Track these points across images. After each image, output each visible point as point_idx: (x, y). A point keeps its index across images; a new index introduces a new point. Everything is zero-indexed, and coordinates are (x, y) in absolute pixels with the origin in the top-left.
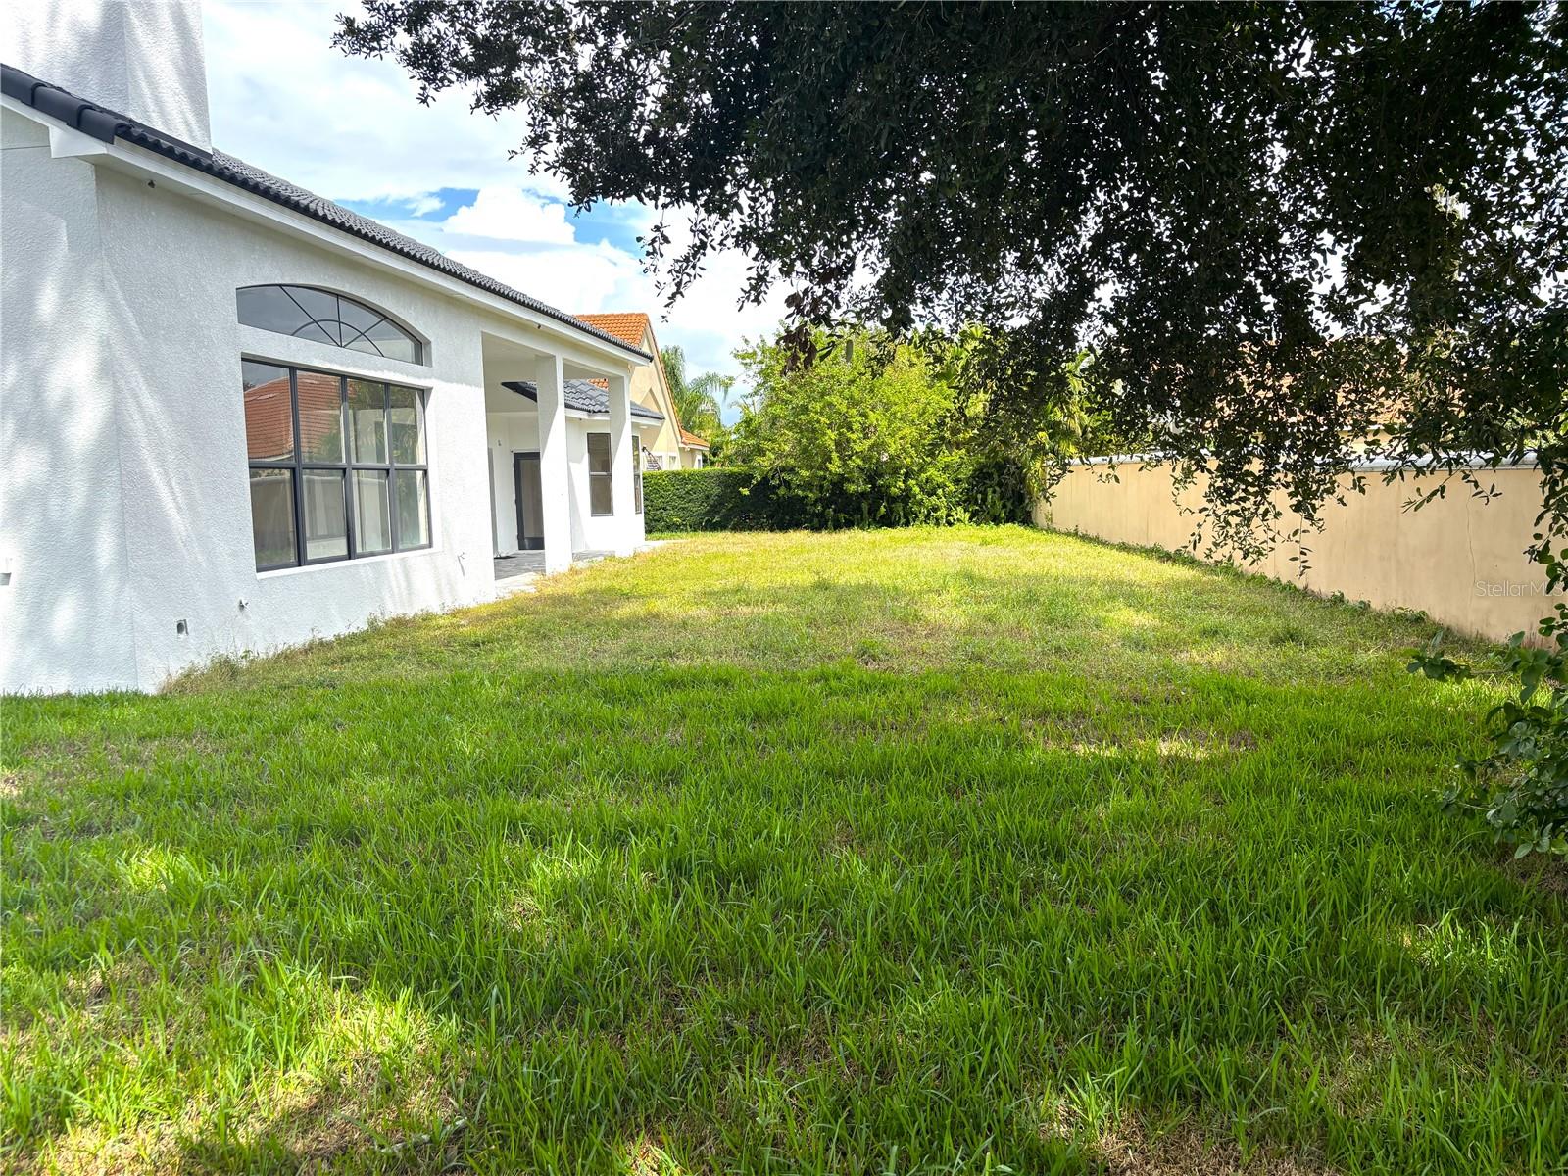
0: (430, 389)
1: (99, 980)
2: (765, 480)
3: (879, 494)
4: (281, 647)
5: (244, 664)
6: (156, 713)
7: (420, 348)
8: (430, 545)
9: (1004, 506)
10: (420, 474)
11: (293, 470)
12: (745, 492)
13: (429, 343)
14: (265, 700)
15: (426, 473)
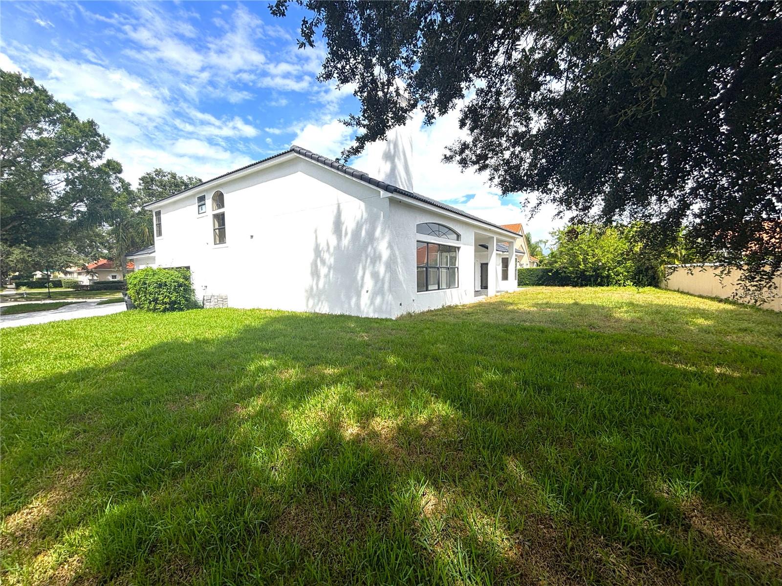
0: (460, 247)
2: (557, 271)
3: (598, 276)
4: (421, 311)
5: (413, 314)
6: (395, 324)
7: (458, 237)
8: (458, 287)
9: (647, 280)
10: (456, 269)
11: (426, 268)
12: (550, 274)
13: (460, 235)
14: (418, 323)
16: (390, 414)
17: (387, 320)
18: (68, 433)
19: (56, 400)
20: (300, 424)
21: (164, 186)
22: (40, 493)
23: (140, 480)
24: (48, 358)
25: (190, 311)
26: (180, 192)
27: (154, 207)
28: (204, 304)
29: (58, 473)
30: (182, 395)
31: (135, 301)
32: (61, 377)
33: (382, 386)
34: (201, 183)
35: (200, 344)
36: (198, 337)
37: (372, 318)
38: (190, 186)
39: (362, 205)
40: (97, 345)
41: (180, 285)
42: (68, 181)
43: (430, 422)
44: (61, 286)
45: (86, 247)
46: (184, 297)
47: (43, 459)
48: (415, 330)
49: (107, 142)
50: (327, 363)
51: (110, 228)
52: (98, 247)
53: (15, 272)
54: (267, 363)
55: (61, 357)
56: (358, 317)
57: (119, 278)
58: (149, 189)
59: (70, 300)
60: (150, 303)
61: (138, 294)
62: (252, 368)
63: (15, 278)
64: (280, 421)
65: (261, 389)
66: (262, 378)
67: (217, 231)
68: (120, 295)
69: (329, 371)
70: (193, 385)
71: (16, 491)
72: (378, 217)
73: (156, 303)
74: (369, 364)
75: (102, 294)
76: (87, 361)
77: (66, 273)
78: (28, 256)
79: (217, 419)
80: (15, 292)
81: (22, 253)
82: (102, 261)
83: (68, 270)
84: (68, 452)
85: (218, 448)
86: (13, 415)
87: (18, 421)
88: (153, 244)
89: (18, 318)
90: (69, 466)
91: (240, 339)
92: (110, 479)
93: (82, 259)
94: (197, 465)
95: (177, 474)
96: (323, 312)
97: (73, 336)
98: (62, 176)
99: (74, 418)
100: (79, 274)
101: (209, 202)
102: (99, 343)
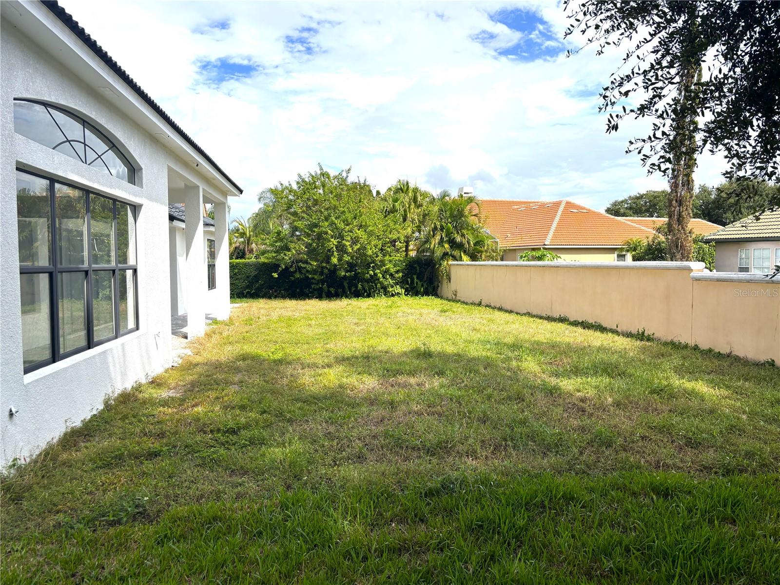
0: (141, 206)
2: (287, 268)
3: (357, 278)
7: (133, 172)
8: (137, 328)
9: (422, 286)
10: (129, 273)
11: (51, 275)
12: (275, 275)
13: (141, 169)
15: (135, 271)
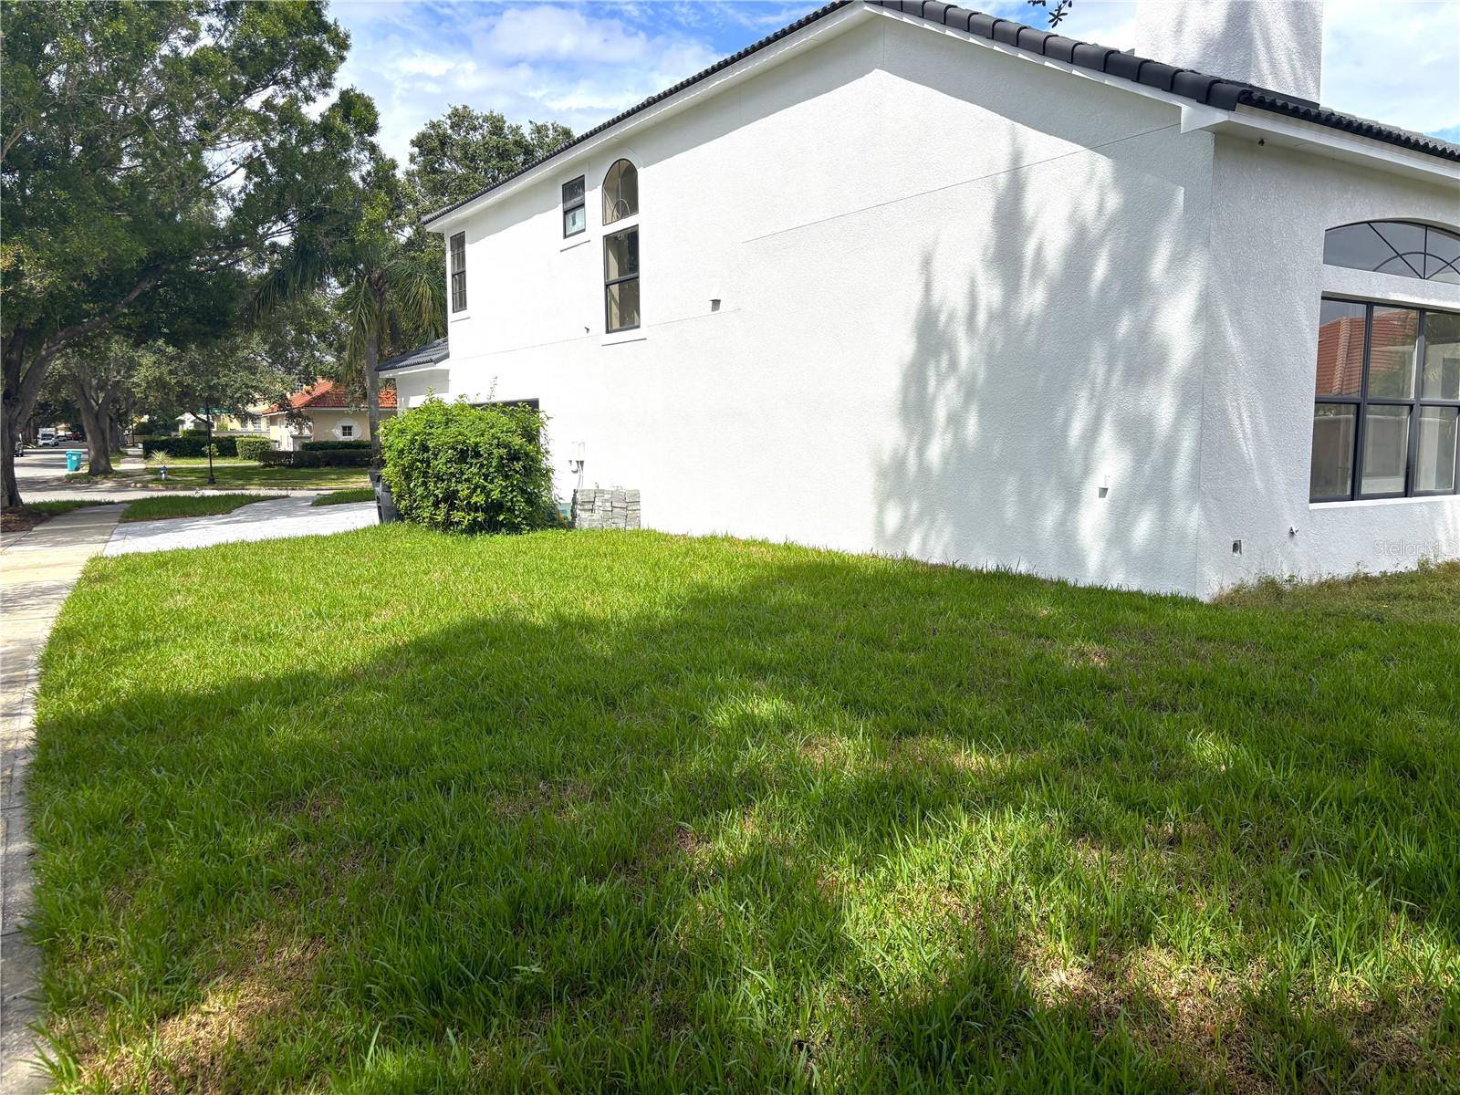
1: (1171, 831)
4: (1325, 577)
5: (1288, 587)
6: (1210, 619)
11: (1358, 405)
14: (1310, 623)
16: (1214, 948)
17: (1176, 601)
18: (272, 837)
19: (243, 747)
20: (879, 919)
21: (473, 159)
22: (220, 979)
23: (439, 997)
24: (218, 635)
25: (539, 534)
26: (513, 174)
27: (444, 225)
28: (574, 516)
29: (255, 936)
30: (529, 776)
31: (400, 497)
32: (249, 690)
33: (1174, 841)
34: (567, 141)
35: (571, 629)
36: (566, 611)
37: (1115, 592)
38: (539, 154)
39: (1104, 166)
40: (319, 614)
41: (514, 457)
42: (252, 166)
43: (1385, 1009)
44: (235, 455)
45: (287, 348)
46: (523, 492)
47: (225, 893)
48: (1300, 649)
49: (342, 44)
50: (960, 732)
51: (340, 291)
52: (313, 347)
53: (141, 414)
54: (765, 708)
55: (245, 637)
56: (1061, 585)
57: (360, 433)
58: (435, 171)
59: (253, 491)
60: (436, 505)
61: (408, 477)
62: (722, 718)
63: (143, 430)
64: (816, 900)
65: (752, 787)
66: (755, 753)
67: (615, 289)
68: (362, 482)
69: (970, 760)
70: (559, 751)
71: (173, 963)
72: (1164, 204)
73: (452, 507)
74: (1115, 754)
75: (320, 477)
76: (300, 652)
77: (245, 418)
78: (171, 372)
79: (626, 863)
80: (143, 466)
81: (157, 363)
82: (323, 386)
83: (251, 408)
84: (275, 886)
85: (636, 951)
86: (159, 772)
87: (169, 790)
88: (445, 332)
89: (154, 532)
90: (278, 923)
91: (680, 625)
92: (369, 976)
93: (278, 380)
94: (577, 987)
95: (531, 1001)
96: (935, 560)
97: (264, 584)
98: (243, 149)
99: (280, 798)
100: (272, 421)
101: (594, 197)
102: (324, 609)
